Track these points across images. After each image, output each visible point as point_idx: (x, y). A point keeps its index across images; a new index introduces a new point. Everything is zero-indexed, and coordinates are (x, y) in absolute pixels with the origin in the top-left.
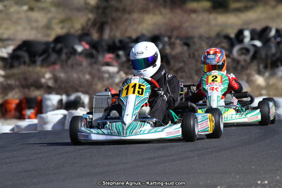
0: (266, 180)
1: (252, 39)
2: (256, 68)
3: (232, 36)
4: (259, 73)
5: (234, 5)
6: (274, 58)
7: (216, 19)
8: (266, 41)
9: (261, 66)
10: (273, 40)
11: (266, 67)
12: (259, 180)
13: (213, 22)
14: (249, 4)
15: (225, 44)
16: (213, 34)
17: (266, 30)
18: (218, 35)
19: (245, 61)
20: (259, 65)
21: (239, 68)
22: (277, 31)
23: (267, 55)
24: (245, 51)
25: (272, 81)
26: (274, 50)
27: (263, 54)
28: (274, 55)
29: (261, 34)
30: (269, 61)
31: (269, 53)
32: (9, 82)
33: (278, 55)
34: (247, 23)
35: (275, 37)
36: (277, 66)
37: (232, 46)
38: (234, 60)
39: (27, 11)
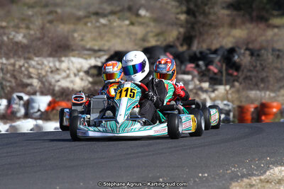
32: (96, 88)
39: (129, 25)
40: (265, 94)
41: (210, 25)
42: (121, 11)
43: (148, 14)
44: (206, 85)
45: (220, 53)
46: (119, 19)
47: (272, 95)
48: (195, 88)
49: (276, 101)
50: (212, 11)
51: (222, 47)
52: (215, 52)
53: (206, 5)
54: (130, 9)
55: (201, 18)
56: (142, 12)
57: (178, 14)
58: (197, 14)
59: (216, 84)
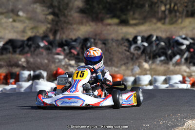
0: (148, 124)
1: (142, 41)
2: (144, 58)
3: (131, 39)
4: (146, 61)
5: (132, 22)
6: (155, 53)
7: (121, 29)
8: (150, 43)
9: (147, 57)
10: (154, 43)
11: (150, 58)
12: (144, 124)
13: (120, 31)
14: (141, 21)
15: (126, 44)
16: (120, 38)
17: (150, 36)
18: (122, 39)
19: (137, 54)
20: (145, 57)
21: (134, 58)
22: (157, 37)
23: (151, 51)
24: (138, 48)
25: (153, 66)
26: (154, 48)
27: (148, 50)
28: (155, 51)
29: (147, 39)
30: (152, 55)
31: (152, 50)
33: (157, 51)
34: (140, 32)
35: (155, 41)
36: (156, 58)
37: (131, 45)
38: (131, 53)
39: (12, 22)
40: (112, 69)
41: (68, 23)
42: (7, 12)
43: (25, 15)
44: (73, 62)
45: (78, 41)
46: (6, 17)
47: (116, 69)
48: (66, 64)
49: (119, 73)
50: (69, 14)
51: (79, 38)
52: (75, 41)
53: (66, 9)
54: (13, 11)
55: (62, 18)
56: (21, 13)
57: (47, 15)
58: (60, 16)
59: (79, 62)
